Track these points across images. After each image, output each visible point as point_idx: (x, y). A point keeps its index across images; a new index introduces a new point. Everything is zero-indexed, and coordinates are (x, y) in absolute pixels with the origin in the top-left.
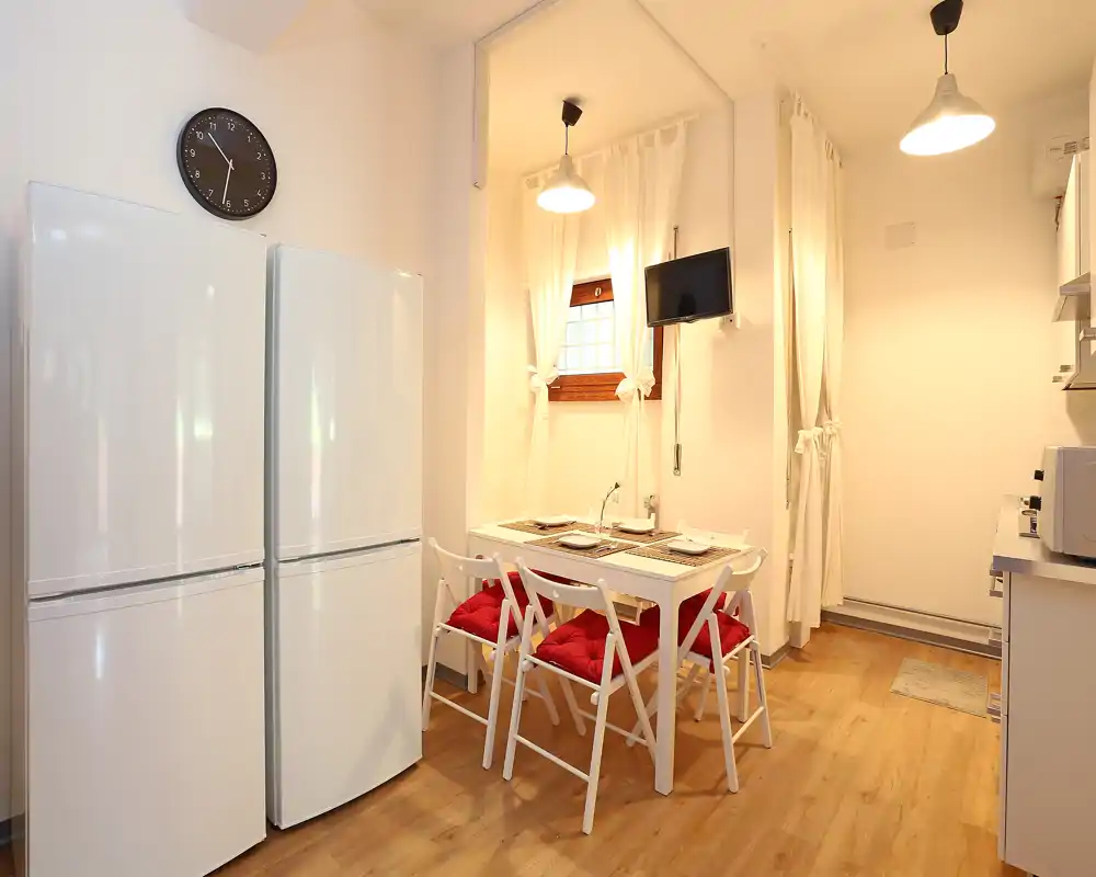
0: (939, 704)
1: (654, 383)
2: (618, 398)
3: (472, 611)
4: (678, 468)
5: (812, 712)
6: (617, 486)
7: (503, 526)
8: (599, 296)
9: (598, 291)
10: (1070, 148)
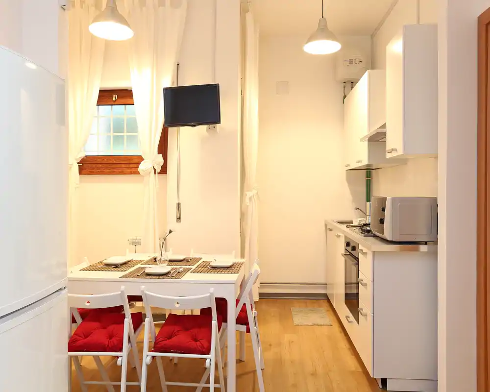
0: (314, 325)
1: (162, 164)
2: (138, 173)
3: (86, 337)
4: (179, 219)
5: (270, 345)
6: (171, 232)
7: (83, 270)
8: (116, 101)
9: (115, 97)
10: (351, 62)
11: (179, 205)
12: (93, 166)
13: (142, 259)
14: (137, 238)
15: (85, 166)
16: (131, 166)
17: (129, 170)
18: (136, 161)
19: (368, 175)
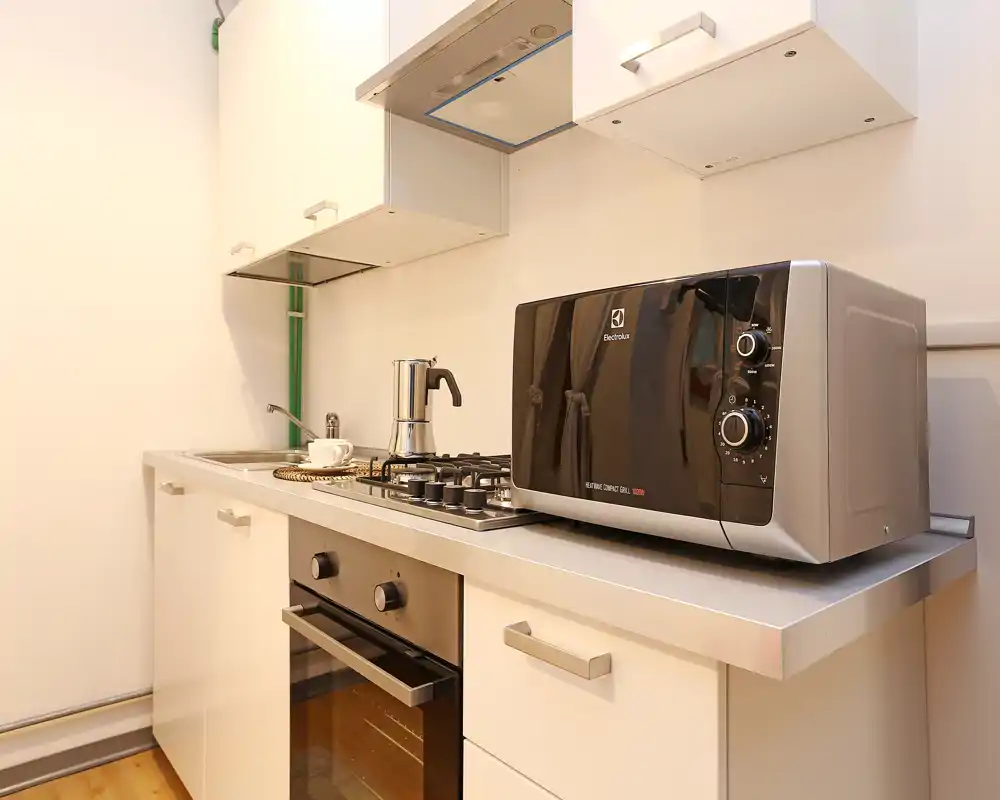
19: (297, 303)
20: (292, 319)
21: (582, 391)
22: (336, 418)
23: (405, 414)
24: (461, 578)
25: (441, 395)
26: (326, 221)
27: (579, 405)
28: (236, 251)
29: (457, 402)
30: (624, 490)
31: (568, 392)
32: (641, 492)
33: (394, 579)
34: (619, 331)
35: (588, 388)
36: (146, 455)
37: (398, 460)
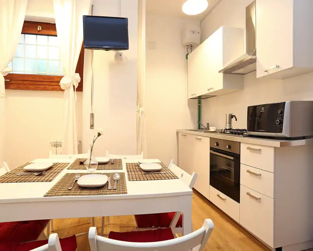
1: (79, 81)
4: (92, 126)
6: (99, 135)
8: (40, 31)
9: (39, 28)
10: (194, 32)
11: (92, 115)
12: (20, 82)
13: (68, 162)
14: (58, 141)
15: (13, 82)
16: (53, 84)
17: (51, 87)
18: (57, 80)
19: (200, 102)
20: (199, 105)
21: (259, 117)
22: (209, 124)
23: (228, 122)
24: (240, 142)
25: (234, 119)
26: (211, 91)
27: (258, 120)
28: (192, 95)
29: (236, 120)
30: (263, 131)
31: (256, 118)
32: (266, 131)
33: (229, 144)
34: (263, 110)
35: (260, 117)
36: (177, 130)
37: (227, 129)
